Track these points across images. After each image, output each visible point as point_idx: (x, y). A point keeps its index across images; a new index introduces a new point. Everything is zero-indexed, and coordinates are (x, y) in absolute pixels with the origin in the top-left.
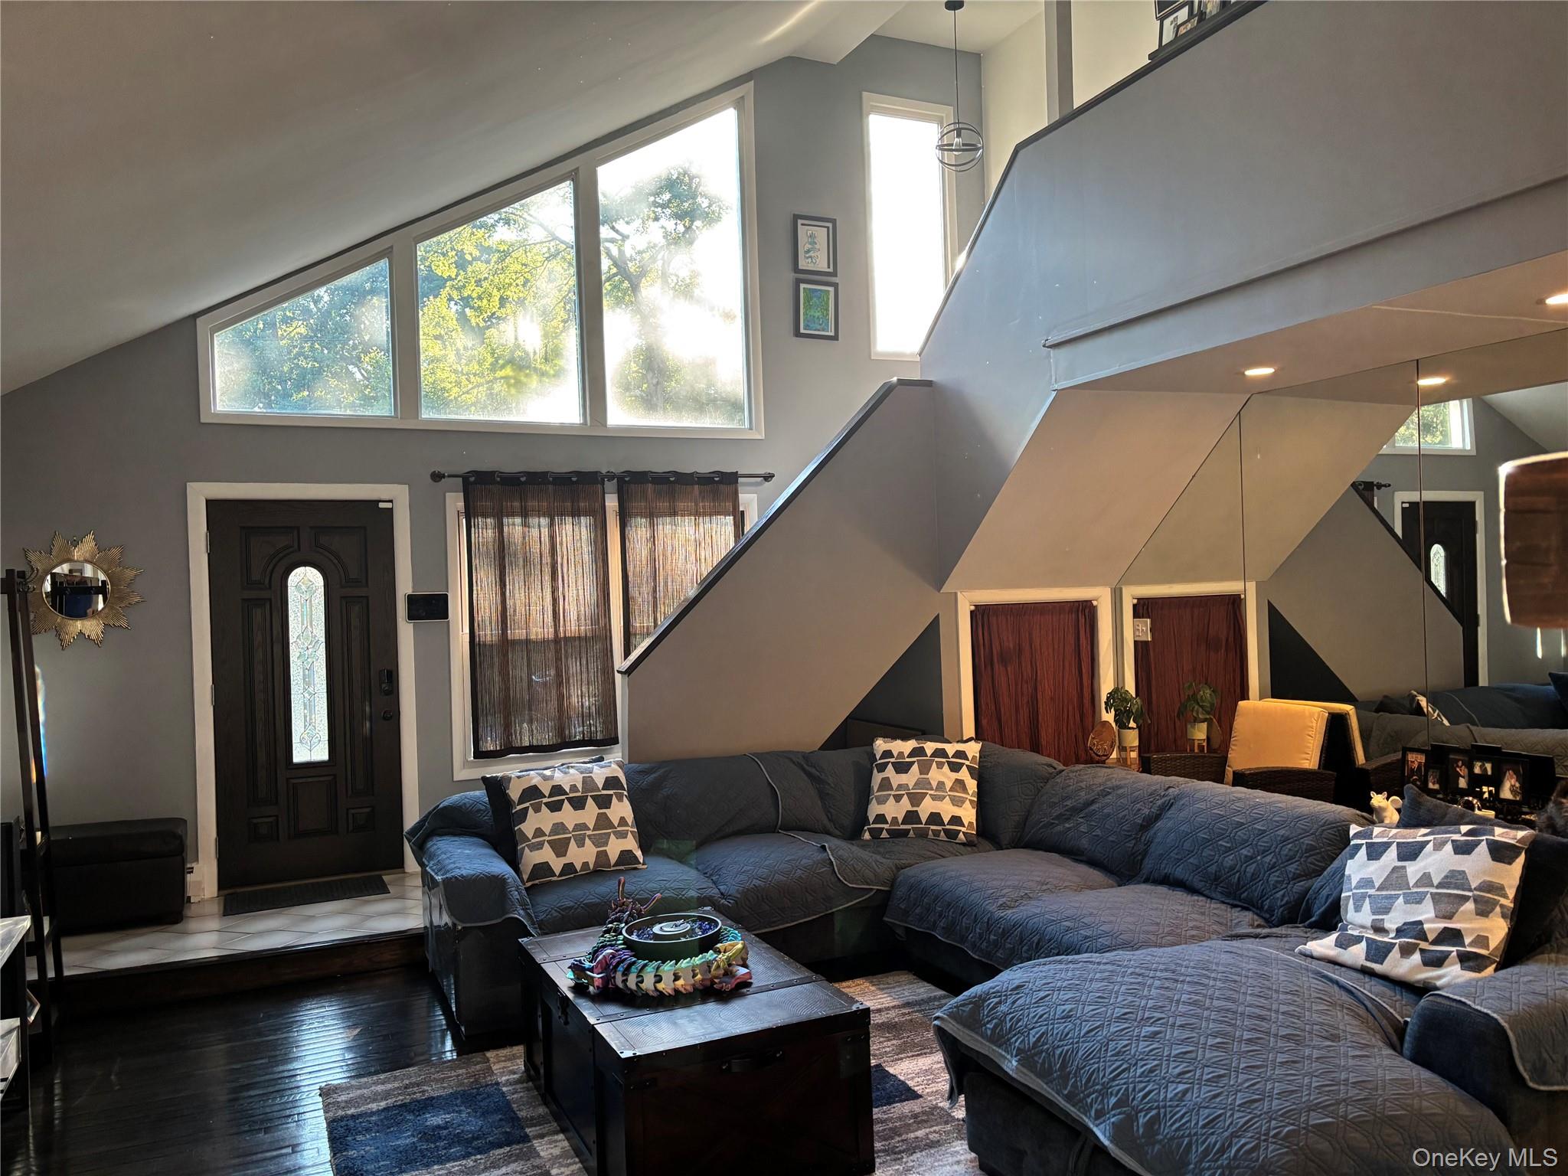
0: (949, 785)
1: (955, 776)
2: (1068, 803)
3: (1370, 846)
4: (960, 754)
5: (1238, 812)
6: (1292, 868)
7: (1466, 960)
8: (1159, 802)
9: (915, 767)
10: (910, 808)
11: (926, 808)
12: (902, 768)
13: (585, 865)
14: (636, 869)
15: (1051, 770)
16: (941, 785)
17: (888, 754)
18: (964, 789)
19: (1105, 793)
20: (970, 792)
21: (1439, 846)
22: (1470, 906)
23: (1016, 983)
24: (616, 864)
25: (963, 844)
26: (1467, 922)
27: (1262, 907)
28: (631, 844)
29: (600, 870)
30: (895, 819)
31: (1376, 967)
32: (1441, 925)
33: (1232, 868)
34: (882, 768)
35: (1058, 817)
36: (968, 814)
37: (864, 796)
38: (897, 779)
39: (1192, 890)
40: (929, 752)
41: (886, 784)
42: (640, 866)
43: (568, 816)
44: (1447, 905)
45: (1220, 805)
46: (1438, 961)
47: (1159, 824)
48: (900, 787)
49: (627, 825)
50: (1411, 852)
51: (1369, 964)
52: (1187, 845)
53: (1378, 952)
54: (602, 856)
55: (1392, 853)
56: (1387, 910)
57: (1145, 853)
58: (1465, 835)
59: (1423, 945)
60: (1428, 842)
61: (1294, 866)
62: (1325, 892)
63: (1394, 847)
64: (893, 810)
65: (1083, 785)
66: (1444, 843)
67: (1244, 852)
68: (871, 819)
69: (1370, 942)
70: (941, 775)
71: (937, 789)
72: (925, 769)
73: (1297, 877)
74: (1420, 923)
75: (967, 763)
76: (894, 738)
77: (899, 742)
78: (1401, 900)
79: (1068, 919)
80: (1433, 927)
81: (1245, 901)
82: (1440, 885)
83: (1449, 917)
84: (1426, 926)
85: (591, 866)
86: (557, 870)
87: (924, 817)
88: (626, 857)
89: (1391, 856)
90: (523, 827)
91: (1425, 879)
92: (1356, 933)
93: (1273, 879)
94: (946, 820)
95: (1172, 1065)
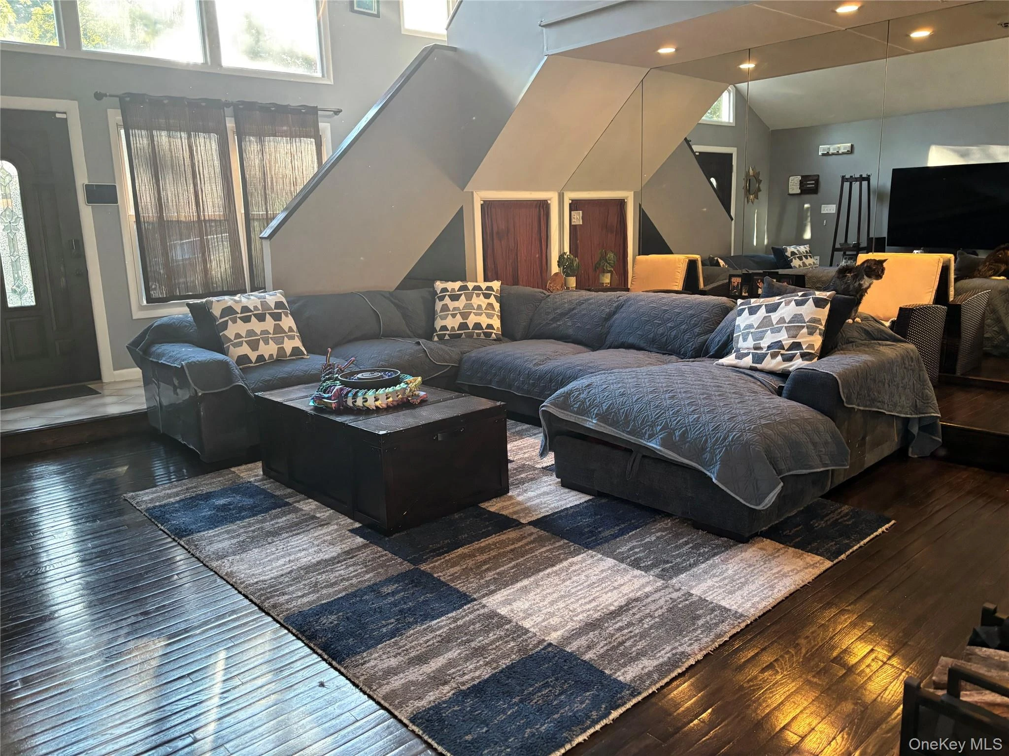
0: (484, 306)
1: (487, 301)
2: (558, 311)
3: (749, 308)
4: (490, 288)
5: (665, 305)
6: (697, 330)
7: (804, 356)
8: (615, 305)
9: (463, 297)
10: (462, 321)
11: (472, 320)
12: (455, 298)
13: (271, 356)
14: (303, 358)
15: (543, 295)
16: (479, 307)
17: (445, 290)
18: (493, 309)
19: (580, 304)
20: (497, 310)
21: (787, 304)
22: (805, 330)
23: (587, 383)
24: (290, 355)
25: (495, 340)
26: (804, 339)
27: (680, 353)
28: (297, 343)
29: (280, 359)
30: (453, 328)
31: (758, 366)
32: (791, 341)
33: (662, 334)
34: (442, 298)
35: (551, 320)
36: (496, 323)
37: (431, 316)
38: (452, 305)
39: (639, 349)
40: (471, 288)
41: (445, 308)
42: (306, 357)
43: (255, 325)
44: (794, 331)
45: (653, 302)
46: (790, 359)
47: (616, 316)
48: (455, 309)
49: (294, 332)
50: (772, 309)
51: (754, 365)
52: (635, 325)
53: (759, 359)
54: (281, 350)
55: (763, 310)
56: (762, 338)
57: (609, 332)
58: (801, 296)
59: (783, 352)
60: (782, 302)
61: (698, 329)
62: (717, 339)
63: (764, 307)
64: (452, 323)
65: (566, 301)
66: (790, 301)
67: (669, 325)
68: (438, 329)
69: (754, 355)
70: (479, 301)
71: (477, 309)
72: (469, 298)
73: (699, 335)
74: (780, 341)
75: (494, 293)
76: (447, 281)
77: (450, 283)
78: (769, 332)
79: (578, 365)
80: (787, 343)
81: (670, 350)
82: (790, 322)
83: (795, 337)
84: (783, 343)
85: (275, 357)
86: (254, 359)
87: (471, 326)
88: (296, 351)
89: (762, 312)
90: (225, 332)
91: (782, 320)
92: (746, 351)
93: (686, 337)
94: (484, 326)
95: (688, 408)
